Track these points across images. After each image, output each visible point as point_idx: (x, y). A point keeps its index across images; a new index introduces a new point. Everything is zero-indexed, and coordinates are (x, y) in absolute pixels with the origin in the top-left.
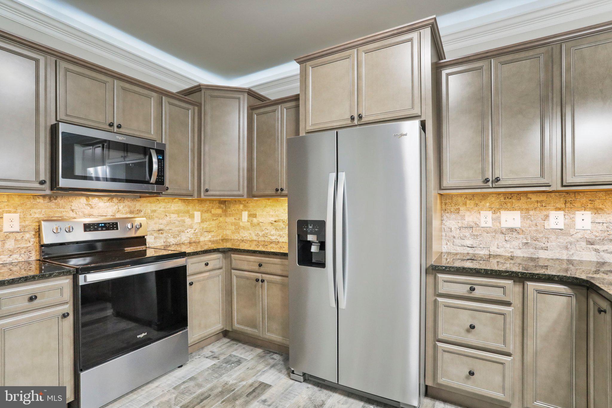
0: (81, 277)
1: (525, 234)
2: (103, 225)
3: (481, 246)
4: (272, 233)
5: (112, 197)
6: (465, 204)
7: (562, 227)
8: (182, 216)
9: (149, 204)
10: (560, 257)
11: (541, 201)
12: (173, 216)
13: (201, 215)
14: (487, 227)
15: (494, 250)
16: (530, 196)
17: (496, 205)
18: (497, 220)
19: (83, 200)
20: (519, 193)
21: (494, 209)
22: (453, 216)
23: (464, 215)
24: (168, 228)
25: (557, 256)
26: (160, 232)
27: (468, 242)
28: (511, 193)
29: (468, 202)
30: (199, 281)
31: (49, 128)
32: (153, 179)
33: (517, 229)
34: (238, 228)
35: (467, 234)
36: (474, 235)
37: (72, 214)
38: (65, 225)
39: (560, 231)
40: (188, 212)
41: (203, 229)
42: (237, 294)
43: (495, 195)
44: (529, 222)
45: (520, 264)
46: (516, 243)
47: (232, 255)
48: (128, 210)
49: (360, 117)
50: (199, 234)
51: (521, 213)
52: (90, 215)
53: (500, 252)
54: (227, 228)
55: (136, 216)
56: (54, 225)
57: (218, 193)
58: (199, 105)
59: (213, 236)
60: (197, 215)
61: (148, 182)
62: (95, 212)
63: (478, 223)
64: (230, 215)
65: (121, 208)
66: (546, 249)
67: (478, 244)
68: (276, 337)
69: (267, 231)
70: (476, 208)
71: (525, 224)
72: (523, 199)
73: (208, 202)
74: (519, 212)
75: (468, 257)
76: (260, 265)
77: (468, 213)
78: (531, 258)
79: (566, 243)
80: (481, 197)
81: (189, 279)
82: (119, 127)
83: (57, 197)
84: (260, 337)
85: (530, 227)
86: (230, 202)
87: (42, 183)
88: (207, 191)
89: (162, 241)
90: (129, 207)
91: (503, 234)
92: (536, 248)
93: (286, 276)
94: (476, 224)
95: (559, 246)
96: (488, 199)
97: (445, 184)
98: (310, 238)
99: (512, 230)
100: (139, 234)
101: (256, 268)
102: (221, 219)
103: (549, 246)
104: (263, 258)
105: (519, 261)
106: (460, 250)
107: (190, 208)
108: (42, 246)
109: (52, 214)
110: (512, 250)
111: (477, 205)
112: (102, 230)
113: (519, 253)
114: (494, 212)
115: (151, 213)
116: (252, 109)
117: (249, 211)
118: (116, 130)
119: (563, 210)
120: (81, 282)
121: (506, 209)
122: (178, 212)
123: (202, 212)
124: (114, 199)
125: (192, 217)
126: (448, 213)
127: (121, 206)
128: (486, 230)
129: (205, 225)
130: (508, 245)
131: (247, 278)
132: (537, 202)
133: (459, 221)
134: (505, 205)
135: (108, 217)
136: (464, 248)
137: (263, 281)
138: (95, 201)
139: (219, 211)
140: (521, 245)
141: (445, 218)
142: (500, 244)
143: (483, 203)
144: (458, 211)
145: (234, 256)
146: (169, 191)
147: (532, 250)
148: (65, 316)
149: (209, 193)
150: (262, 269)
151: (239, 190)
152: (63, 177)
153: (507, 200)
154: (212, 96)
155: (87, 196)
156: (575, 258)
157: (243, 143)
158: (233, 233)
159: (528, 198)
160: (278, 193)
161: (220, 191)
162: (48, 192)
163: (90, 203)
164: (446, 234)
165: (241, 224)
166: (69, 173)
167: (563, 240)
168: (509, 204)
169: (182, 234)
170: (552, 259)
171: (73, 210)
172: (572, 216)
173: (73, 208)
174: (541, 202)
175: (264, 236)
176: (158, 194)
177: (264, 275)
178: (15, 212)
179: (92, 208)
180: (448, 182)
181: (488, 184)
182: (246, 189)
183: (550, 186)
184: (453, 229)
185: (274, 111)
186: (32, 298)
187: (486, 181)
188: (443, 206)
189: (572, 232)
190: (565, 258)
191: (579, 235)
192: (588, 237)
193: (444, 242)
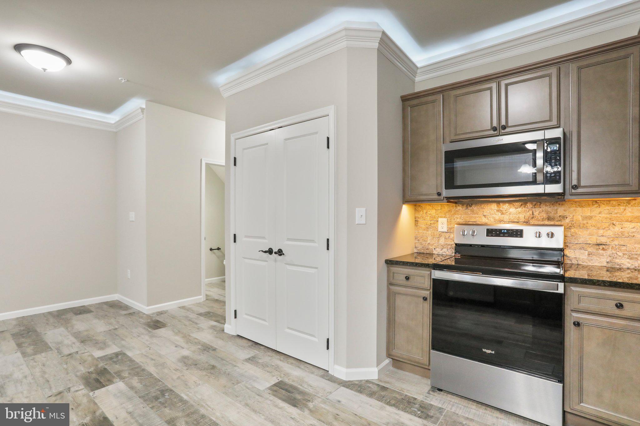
0: (432, 271)
2: (505, 231)
19: (494, 206)
48: (545, 216)
61: (534, 183)
62: (506, 217)
65: (536, 214)
82: (504, 128)
83: (472, 204)
87: (439, 194)
108: (456, 245)
109: (468, 219)
115: (583, 220)
118: (500, 132)
120: (433, 276)
124: (528, 205)
148: (425, 299)
152: (446, 188)
155: (499, 203)
163: (501, 209)
171: (485, 216)
173: (485, 214)
178: (445, 217)
179: (502, 214)
186: (407, 278)
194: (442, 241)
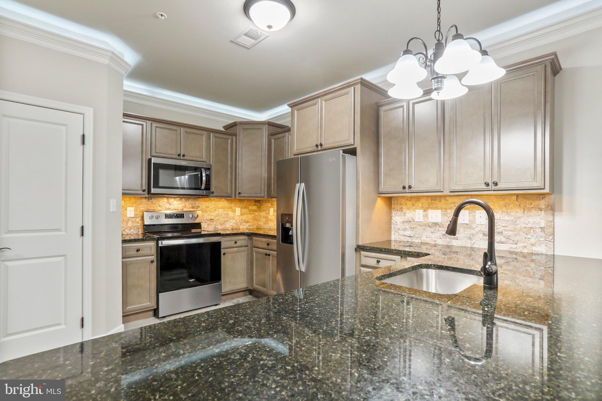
0: (160, 242)
1: (444, 228)
2: (175, 215)
3: (416, 236)
5: (182, 198)
6: (406, 204)
7: (468, 223)
8: (227, 211)
9: (204, 203)
10: (466, 246)
11: (455, 202)
12: (221, 210)
13: (241, 210)
14: (420, 222)
15: (424, 239)
16: (447, 198)
17: (426, 205)
18: (426, 216)
19: (165, 200)
20: (440, 196)
21: (424, 208)
22: (399, 213)
23: (406, 213)
24: (217, 218)
25: (464, 244)
26: (212, 221)
27: (408, 233)
28: (436, 196)
29: (408, 202)
30: (230, 253)
31: (147, 161)
32: (203, 187)
33: (439, 223)
35: (407, 227)
36: (412, 228)
37: (160, 208)
38: (155, 214)
39: (466, 225)
40: (231, 208)
41: (242, 220)
42: (256, 264)
43: (425, 198)
44: (446, 218)
45: (440, 250)
46: (438, 234)
47: (254, 238)
48: (191, 206)
49: (321, 145)
50: (239, 223)
52: (169, 209)
53: (428, 240)
54: (261, 220)
55: (196, 210)
56: (150, 214)
57: (247, 195)
58: (236, 135)
59: (250, 226)
60: (238, 210)
61: (200, 189)
62: (172, 207)
63: (414, 218)
64: (264, 211)
65: (187, 205)
67: (414, 234)
70: (413, 207)
71: (444, 220)
72: (443, 201)
73: (246, 201)
74: (441, 210)
75: (408, 244)
76: (268, 244)
77: (408, 211)
78: (448, 245)
79: (470, 234)
80: (416, 199)
81: (223, 251)
82: (184, 156)
83: (152, 198)
85: (447, 222)
86: (260, 201)
87: (144, 191)
88: (240, 193)
89: (213, 227)
91: (430, 227)
92: (451, 238)
94: (413, 219)
95: (465, 237)
96: (421, 200)
97: (381, 190)
98: (288, 225)
99: (436, 224)
100: (197, 221)
101: (265, 246)
102: (256, 213)
103: (459, 237)
104: (270, 240)
105: (440, 248)
106: (403, 239)
107: (233, 205)
108: (144, 225)
109: (149, 208)
110: (435, 239)
111: (413, 205)
112: (175, 218)
113: (440, 242)
114: (425, 211)
115: (206, 208)
116: (271, 135)
117: (274, 208)
118: (182, 158)
119: (469, 210)
120: (160, 245)
121: (432, 208)
122: (223, 208)
123: (241, 208)
124: (183, 199)
125: (234, 211)
126: (395, 211)
127: (187, 203)
128: (420, 224)
129: (244, 217)
130: (433, 236)
131: (262, 253)
132: (452, 203)
133: (403, 217)
134: (431, 205)
135: (179, 210)
136: (406, 237)
137: (269, 255)
138: (172, 200)
139: (255, 208)
140: (441, 235)
141: (393, 214)
142: (428, 235)
143: (417, 204)
144: (401, 209)
146: (214, 194)
147: (448, 240)
148: (152, 262)
149: (241, 195)
150: (269, 247)
151: (261, 193)
152: (153, 188)
153: (433, 201)
154: (243, 129)
155: (168, 198)
156: (476, 246)
158: (264, 224)
159: (446, 200)
161: (248, 193)
162: (147, 196)
163: (169, 201)
164: (394, 227)
165: (269, 217)
166: (156, 186)
167: (468, 232)
168: (434, 205)
169: (226, 223)
170: (461, 247)
171: (160, 206)
172: (474, 214)
173: (160, 204)
176: (207, 196)
177: (269, 251)
178: (132, 207)
179: (170, 204)
180: (382, 188)
181: (407, 190)
182: (266, 193)
183: (442, 192)
184: (398, 223)
185: (284, 137)
186: (138, 250)
187: (404, 188)
188: (393, 206)
189: (474, 226)
190: (469, 246)
191: (478, 229)
192: (483, 230)
193: (393, 233)
194: (130, 224)
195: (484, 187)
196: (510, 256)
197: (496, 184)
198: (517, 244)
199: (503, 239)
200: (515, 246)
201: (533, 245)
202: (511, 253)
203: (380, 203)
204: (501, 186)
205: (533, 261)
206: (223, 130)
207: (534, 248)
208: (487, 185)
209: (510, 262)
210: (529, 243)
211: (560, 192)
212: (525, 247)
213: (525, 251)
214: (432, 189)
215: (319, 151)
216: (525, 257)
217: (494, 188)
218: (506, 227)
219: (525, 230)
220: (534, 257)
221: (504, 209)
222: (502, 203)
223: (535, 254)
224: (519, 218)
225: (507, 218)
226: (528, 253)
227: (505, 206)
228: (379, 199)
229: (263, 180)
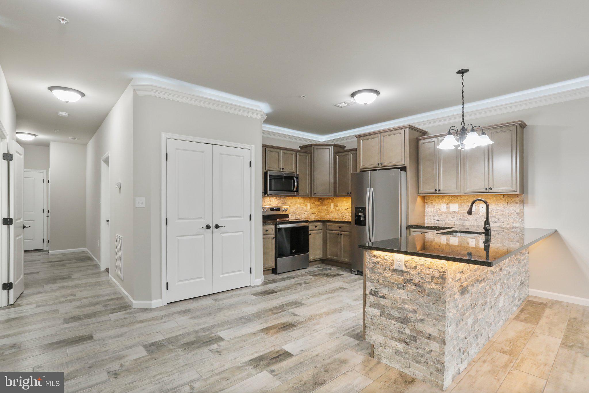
0: (278, 225)
1: (460, 214)
2: (275, 208)
3: (442, 220)
4: (346, 214)
6: (435, 200)
7: (475, 211)
8: (302, 206)
9: (289, 200)
12: (299, 205)
15: (447, 221)
16: (462, 196)
17: (448, 201)
18: (448, 207)
20: (457, 195)
22: (430, 206)
24: (296, 211)
26: (294, 212)
27: (436, 218)
28: (454, 195)
29: (436, 199)
30: (313, 234)
31: (264, 173)
32: (295, 189)
33: (457, 212)
34: (328, 212)
35: (436, 214)
36: (439, 215)
40: (305, 203)
41: (311, 212)
42: (329, 241)
43: (448, 196)
44: (461, 208)
46: (456, 218)
47: (327, 224)
49: (381, 164)
50: (309, 215)
51: (458, 204)
52: (270, 205)
53: (449, 222)
54: (323, 212)
55: (286, 205)
57: (320, 195)
58: (311, 153)
59: (316, 216)
60: (309, 205)
61: (293, 191)
63: (440, 209)
64: (324, 205)
66: (468, 221)
67: (440, 219)
68: (346, 260)
69: (344, 214)
71: (460, 210)
72: (459, 198)
76: (340, 228)
77: (436, 205)
78: (462, 225)
79: (476, 218)
80: (442, 197)
81: (310, 232)
82: (283, 169)
84: (340, 261)
85: (462, 211)
86: (324, 198)
87: (263, 193)
88: (315, 194)
90: (282, 201)
91: (451, 214)
92: (464, 221)
93: (351, 232)
95: (473, 219)
96: (445, 198)
97: (420, 192)
98: (360, 214)
99: (455, 212)
100: (287, 213)
101: (338, 229)
102: (320, 207)
104: (341, 224)
105: (457, 226)
106: (433, 222)
110: (455, 221)
111: (440, 201)
112: (275, 211)
113: (457, 223)
114: (447, 204)
116: (336, 153)
117: (334, 203)
120: (278, 227)
121: (452, 203)
122: (300, 204)
123: (311, 204)
124: (277, 198)
125: (306, 206)
126: (428, 204)
127: (280, 201)
128: (444, 212)
129: (312, 210)
130: (453, 219)
131: (333, 234)
132: (465, 199)
133: (433, 208)
134: (452, 201)
135: (276, 205)
136: (435, 221)
137: (341, 235)
138: (271, 199)
139: (319, 203)
141: (426, 207)
142: (450, 219)
143: (442, 200)
144: (432, 203)
145: (328, 224)
146: (299, 194)
147: (463, 221)
148: (273, 238)
150: (341, 229)
151: (330, 193)
152: (269, 191)
153: (453, 199)
154: (316, 149)
156: (480, 225)
157: (332, 170)
158: (326, 215)
159: (461, 198)
160: (348, 195)
161: (320, 193)
164: (427, 214)
165: (330, 210)
169: (303, 214)
170: (471, 225)
172: (478, 206)
174: (466, 199)
175: (342, 216)
176: (295, 196)
177: (341, 232)
180: (421, 190)
181: (437, 192)
182: (333, 193)
183: (460, 193)
184: (430, 212)
185: (347, 155)
186: (267, 231)
187: (436, 190)
188: (426, 201)
189: (478, 213)
190: (476, 225)
191: (481, 214)
192: (484, 215)
193: (426, 218)
195: (484, 190)
196: (500, 229)
197: (491, 189)
198: (503, 223)
199: (496, 220)
200: (502, 224)
201: (513, 223)
202: (500, 228)
203: (419, 200)
204: (493, 190)
205: (513, 232)
206: (300, 149)
207: (513, 225)
208: (486, 189)
209: (500, 233)
210: (510, 222)
211: (527, 193)
212: (508, 224)
213: (508, 226)
214: (454, 191)
215: (380, 167)
216: (508, 230)
217: (490, 191)
218: (497, 213)
219: (508, 214)
220: (513, 230)
221: (496, 203)
222: (495, 199)
223: (514, 228)
224: (505, 208)
225: (498, 208)
226: (510, 227)
227: (497, 201)
228: (418, 198)
229: (331, 184)
